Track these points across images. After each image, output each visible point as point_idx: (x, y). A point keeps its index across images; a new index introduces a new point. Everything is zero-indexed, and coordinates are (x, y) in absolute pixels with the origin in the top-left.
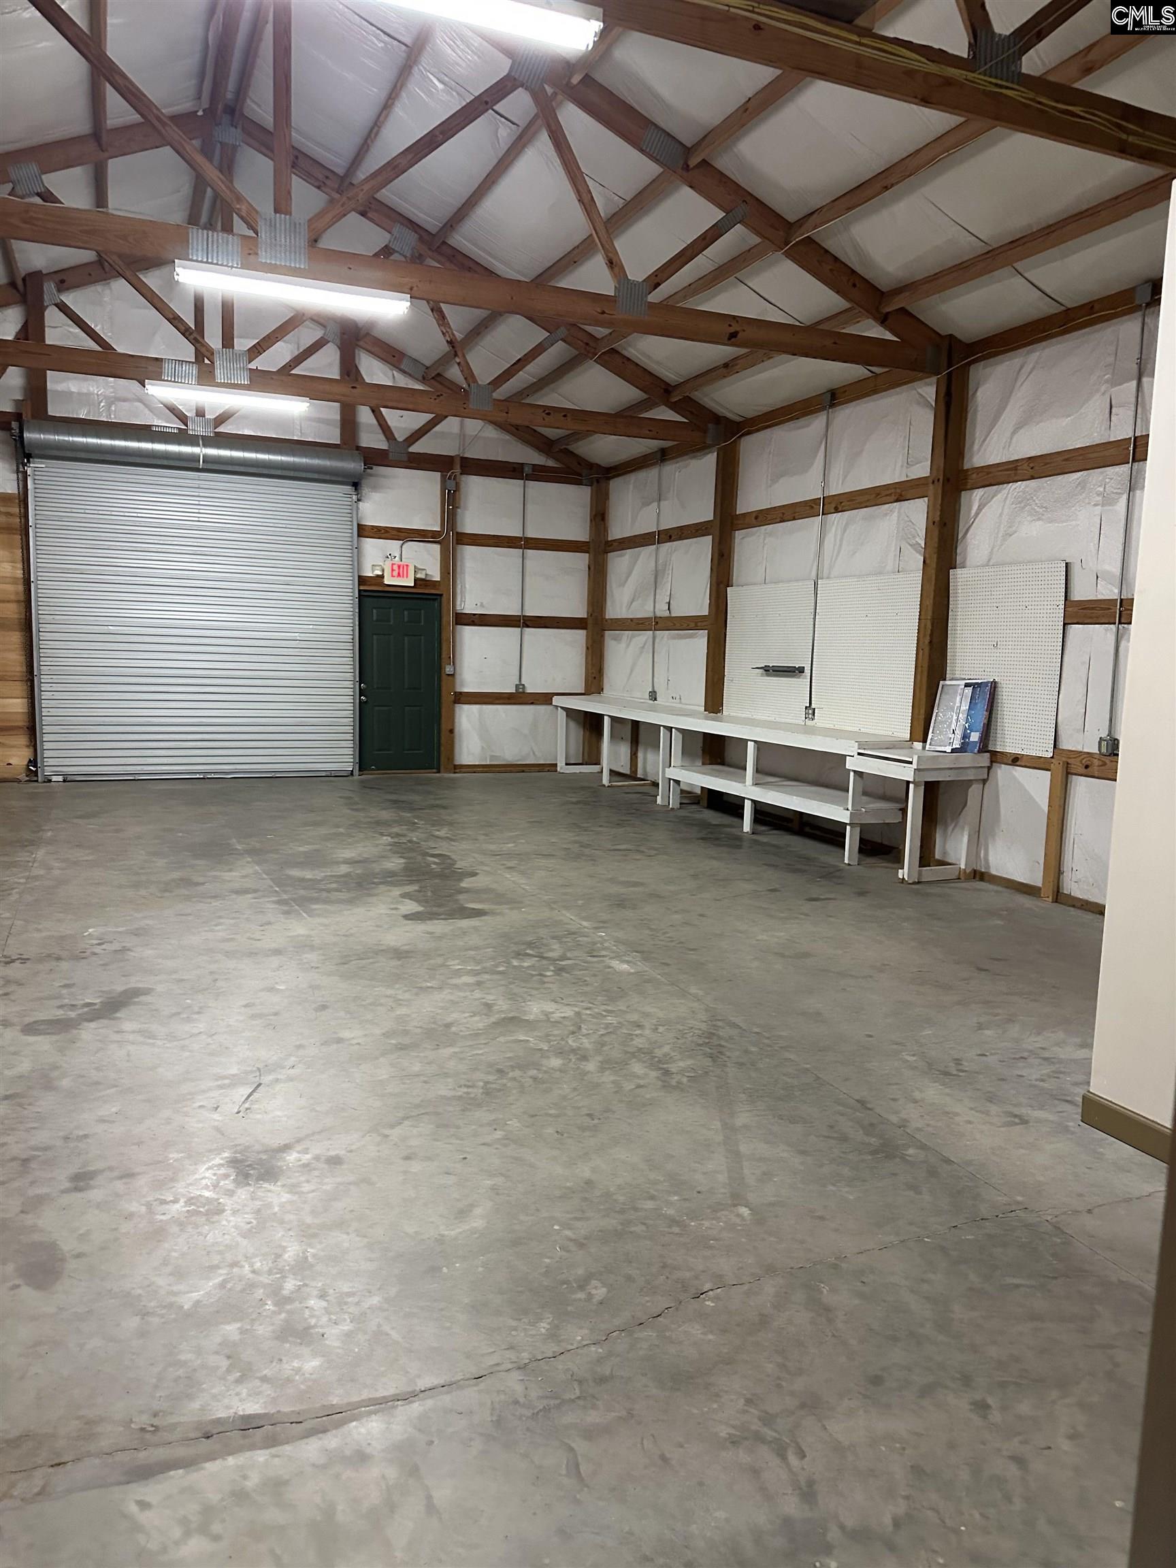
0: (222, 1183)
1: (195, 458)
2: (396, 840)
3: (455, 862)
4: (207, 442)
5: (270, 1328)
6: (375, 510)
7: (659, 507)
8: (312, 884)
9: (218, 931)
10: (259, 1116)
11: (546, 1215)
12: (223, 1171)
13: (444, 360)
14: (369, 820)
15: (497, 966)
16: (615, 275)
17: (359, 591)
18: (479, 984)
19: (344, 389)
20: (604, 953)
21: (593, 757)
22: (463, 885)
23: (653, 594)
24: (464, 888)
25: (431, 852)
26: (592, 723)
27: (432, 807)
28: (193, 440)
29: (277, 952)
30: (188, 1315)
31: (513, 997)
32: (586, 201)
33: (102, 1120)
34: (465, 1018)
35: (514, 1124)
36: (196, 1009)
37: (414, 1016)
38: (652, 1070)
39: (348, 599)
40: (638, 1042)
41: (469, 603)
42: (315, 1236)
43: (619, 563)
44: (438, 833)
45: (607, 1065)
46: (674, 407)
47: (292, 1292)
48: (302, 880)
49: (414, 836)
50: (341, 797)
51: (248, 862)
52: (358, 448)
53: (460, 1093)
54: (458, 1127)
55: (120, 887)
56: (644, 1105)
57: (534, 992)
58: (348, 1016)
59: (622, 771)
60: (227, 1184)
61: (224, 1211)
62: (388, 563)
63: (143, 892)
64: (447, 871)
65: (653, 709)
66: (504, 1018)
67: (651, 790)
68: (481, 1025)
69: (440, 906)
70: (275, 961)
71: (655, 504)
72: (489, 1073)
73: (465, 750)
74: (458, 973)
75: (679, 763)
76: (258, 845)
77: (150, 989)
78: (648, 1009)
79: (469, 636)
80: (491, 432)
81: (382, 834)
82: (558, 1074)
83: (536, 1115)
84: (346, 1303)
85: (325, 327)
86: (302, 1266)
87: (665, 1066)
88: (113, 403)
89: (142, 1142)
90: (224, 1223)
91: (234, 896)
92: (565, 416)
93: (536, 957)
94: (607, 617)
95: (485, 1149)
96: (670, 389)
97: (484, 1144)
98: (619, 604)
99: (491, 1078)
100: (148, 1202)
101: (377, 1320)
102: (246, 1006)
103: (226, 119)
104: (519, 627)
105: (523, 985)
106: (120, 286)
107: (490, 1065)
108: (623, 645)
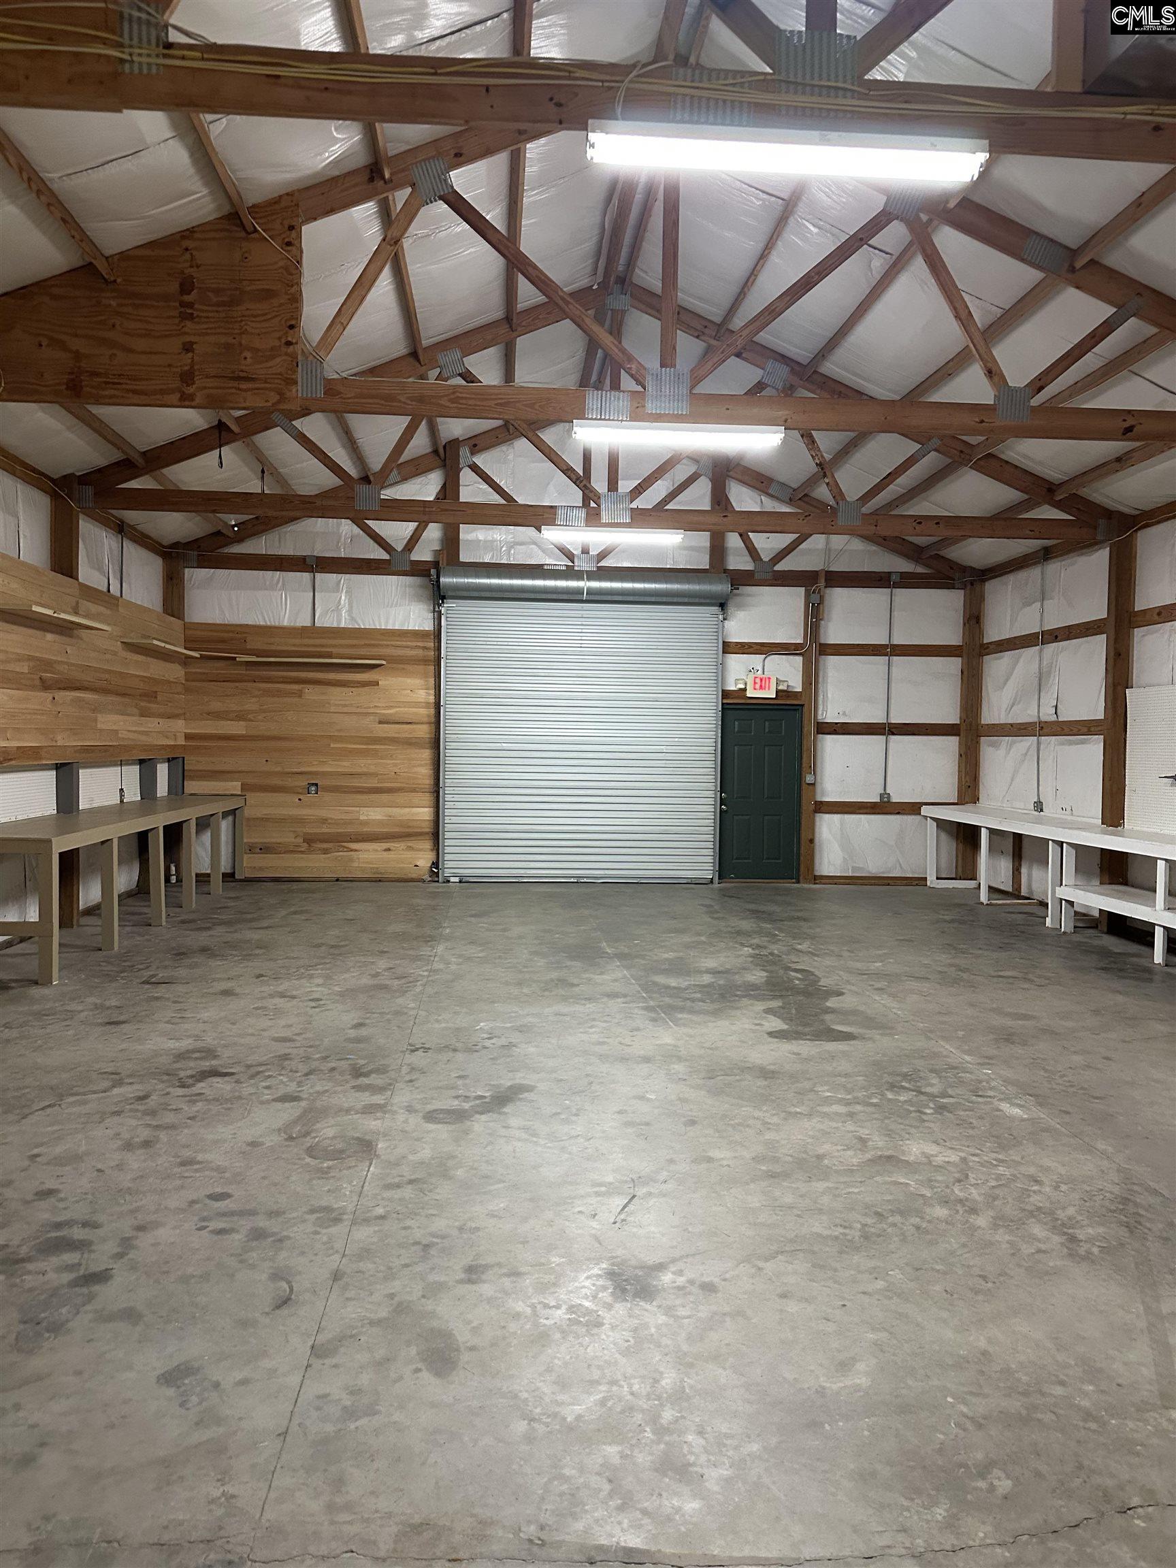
0: (600, 1295)
1: (579, 591)
2: (757, 952)
3: (819, 979)
4: (591, 576)
5: (650, 1458)
6: (740, 627)
7: (1042, 606)
8: (676, 992)
9: (593, 1033)
10: (635, 1230)
11: (936, 1382)
12: (601, 1282)
13: (812, 481)
14: (729, 929)
15: (870, 1097)
16: (994, 385)
17: (723, 704)
18: (851, 1115)
19: (715, 519)
20: (991, 1093)
21: (967, 870)
22: (828, 1004)
23: (1036, 697)
24: (829, 1008)
25: (794, 966)
26: (967, 836)
27: (792, 919)
28: (578, 575)
29: (647, 1060)
30: (571, 1428)
31: (889, 1133)
32: (962, 315)
33: (492, 1215)
34: (838, 1151)
35: (896, 1274)
36: (574, 1111)
37: (783, 1142)
38: (1056, 1234)
39: (712, 713)
40: (1035, 1199)
41: (830, 712)
42: (691, 1365)
43: (996, 667)
44: (799, 947)
45: (1000, 1221)
46: (1059, 505)
47: (671, 1423)
48: (668, 987)
49: (775, 948)
50: (702, 905)
51: (618, 967)
52: (725, 571)
53: (836, 1233)
54: (836, 1270)
55: (507, 983)
56: (1047, 1273)
57: (913, 1131)
58: (717, 1135)
59: (1002, 888)
60: (606, 1296)
61: (602, 1324)
62: (751, 676)
63: (525, 990)
64: (810, 989)
65: (1039, 821)
66: (881, 1157)
67: (1039, 911)
68: (855, 1161)
69: (805, 1025)
70: (645, 1069)
71: (1038, 604)
72: (866, 1215)
73: (825, 861)
74: (827, 1101)
75: (1072, 882)
76: (626, 951)
77: (531, 1086)
78: (1047, 1162)
79: (831, 747)
80: (857, 545)
81: (742, 945)
82: (943, 1226)
83: (921, 1269)
84: (725, 1445)
85: (698, 462)
86: (679, 1396)
87: (1070, 1231)
88: (512, 547)
89: (528, 1242)
90: (603, 1337)
91: (605, 999)
92: (937, 523)
93: (913, 1091)
94: (983, 722)
95: (866, 1299)
96: (1054, 487)
97: (864, 1293)
98: (996, 709)
99: (869, 1221)
100: (533, 1304)
101: (757, 1470)
102: (619, 1113)
103: (617, 288)
104: (884, 734)
105: (900, 1121)
106: (523, 444)
107: (867, 1207)
108: (1002, 752)
